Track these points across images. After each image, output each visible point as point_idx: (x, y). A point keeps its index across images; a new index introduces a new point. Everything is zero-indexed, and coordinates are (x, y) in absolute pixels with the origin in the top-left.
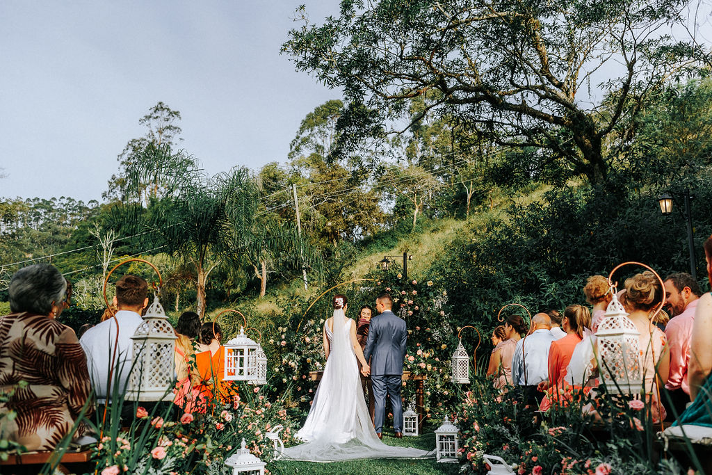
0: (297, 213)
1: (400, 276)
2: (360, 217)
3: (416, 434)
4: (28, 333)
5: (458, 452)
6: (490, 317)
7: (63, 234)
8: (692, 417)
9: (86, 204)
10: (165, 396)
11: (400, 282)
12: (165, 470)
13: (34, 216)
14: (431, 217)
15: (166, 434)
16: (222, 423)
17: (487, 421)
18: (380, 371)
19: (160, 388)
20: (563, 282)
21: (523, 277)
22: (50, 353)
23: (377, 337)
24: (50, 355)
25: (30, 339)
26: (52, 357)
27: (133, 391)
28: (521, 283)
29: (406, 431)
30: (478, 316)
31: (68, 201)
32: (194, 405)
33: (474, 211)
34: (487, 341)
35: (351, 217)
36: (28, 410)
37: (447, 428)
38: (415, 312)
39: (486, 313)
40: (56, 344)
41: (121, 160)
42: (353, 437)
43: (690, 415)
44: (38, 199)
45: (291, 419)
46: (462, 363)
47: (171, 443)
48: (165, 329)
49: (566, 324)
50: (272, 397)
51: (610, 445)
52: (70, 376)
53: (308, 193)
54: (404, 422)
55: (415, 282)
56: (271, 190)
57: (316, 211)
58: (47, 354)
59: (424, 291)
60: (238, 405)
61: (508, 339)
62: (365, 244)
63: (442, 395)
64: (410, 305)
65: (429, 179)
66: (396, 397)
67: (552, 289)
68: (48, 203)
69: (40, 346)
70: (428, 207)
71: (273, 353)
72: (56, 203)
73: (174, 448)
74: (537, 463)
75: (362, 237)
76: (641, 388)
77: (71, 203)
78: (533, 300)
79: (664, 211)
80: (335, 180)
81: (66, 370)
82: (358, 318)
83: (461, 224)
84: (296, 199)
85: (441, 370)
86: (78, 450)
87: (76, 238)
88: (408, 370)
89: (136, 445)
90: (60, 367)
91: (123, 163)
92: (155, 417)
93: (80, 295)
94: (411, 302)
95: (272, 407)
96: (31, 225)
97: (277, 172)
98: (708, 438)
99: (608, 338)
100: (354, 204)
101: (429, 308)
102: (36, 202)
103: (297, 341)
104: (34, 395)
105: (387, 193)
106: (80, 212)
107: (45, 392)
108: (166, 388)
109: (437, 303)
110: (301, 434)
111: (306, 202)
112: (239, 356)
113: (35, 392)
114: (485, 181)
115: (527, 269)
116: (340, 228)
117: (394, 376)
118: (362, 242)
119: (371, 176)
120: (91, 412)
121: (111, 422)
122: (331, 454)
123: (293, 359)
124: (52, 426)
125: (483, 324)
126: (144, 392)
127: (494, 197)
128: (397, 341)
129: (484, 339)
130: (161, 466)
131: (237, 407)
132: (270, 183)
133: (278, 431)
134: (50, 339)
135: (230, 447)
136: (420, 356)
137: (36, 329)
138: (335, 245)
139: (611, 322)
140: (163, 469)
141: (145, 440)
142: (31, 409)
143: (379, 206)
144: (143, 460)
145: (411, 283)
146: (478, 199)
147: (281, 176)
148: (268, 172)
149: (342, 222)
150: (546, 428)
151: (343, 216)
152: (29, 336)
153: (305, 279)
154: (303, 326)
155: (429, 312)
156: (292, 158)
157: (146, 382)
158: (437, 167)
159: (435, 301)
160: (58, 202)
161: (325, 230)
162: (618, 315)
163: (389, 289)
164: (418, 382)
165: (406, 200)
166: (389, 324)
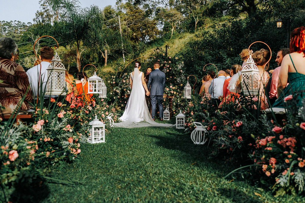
0: (120, 29)
1: (164, 54)
2: (148, 31)
3: (169, 120)
4: (2, 66)
5: (185, 124)
6: (201, 73)
7: (17, 37)
8: (277, 105)
9: (26, 24)
10: (62, 93)
11: (164, 57)
12: (63, 123)
13: (3, 29)
14: (179, 32)
15: (63, 109)
16: (88, 111)
17: (196, 111)
18: (154, 94)
19: (60, 90)
20: (233, 58)
21: (216, 56)
22: (12, 74)
23: (153, 80)
24: (12, 75)
25: (3, 68)
26: (13, 76)
27: (48, 91)
28: (215, 58)
29: (165, 118)
30: (196, 72)
31: (18, 23)
32: (75, 101)
33: (198, 29)
34: (199, 83)
35: (144, 31)
36: (5, 97)
37: (181, 115)
38: (170, 70)
39: (200, 71)
40: (14, 71)
41: (41, 4)
42: (142, 120)
43: (276, 104)
44: (5, 21)
45: (117, 112)
46: (188, 90)
47: (65, 113)
48: (61, 66)
49: (231, 72)
50: (109, 103)
51: (243, 115)
52: (22, 84)
53: (125, 20)
54: (164, 115)
55: (170, 57)
56: (108, 18)
57: (128, 28)
58: (11, 75)
59: (174, 62)
60: (95, 105)
61: (208, 80)
62: (150, 44)
63: (180, 105)
64: (168, 67)
65: (179, 15)
66: (160, 104)
67: (228, 61)
68: (9, 23)
69: (8, 71)
70: (178, 28)
71: (110, 87)
72: (13, 23)
73: (67, 115)
74: (215, 125)
75: (149, 41)
76: (257, 93)
77: (19, 24)
78: (220, 66)
79: (278, 27)
80: (137, 14)
81: (20, 82)
82: (146, 72)
83: (192, 35)
84: (120, 23)
85: (180, 95)
86: (27, 114)
87: (22, 39)
88: (166, 94)
89: (51, 113)
90: (17, 80)
91: (42, 5)
92: (58, 102)
93: (26, 64)
94: (168, 66)
95: (109, 107)
96: (2, 33)
97: (111, 10)
98: (282, 112)
99: (246, 73)
100: (145, 25)
101: (176, 69)
102: (4, 23)
103: (119, 82)
104: (7, 92)
105: (160, 22)
106: (24, 28)
107: (11, 90)
108: (62, 90)
109: (180, 67)
110: (121, 118)
111: (124, 24)
112: (94, 84)
113: (7, 90)
114: (203, 16)
115: (218, 53)
116: (139, 36)
117: (160, 96)
118: (149, 42)
119: (154, 13)
120: (32, 99)
121: (40, 104)
122: (133, 125)
123: (118, 89)
124: (16, 104)
125: (198, 76)
126: (53, 91)
127: (207, 23)
128: (161, 82)
129: (198, 82)
130: (62, 121)
131: (94, 106)
132: (108, 15)
133: (111, 116)
134: (12, 69)
135: (91, 118)
136: (171, 88)
137: (5, 65)
138: (137, 43)
139: (248, 66)
140: (62, 122)
141: (54, 112)
142: (6, 97)
143: (156, 27)
144: (54, 119)
145: (168, 58)
146: (200, 24)
147: (113, 12)
148: (107, 10)
149: (140, 33)
150: (220, 112)
151: (141, 31)
152: (3, 67)
153: (124, 58)
154: (122, 75)
155: (176, 71)
156: (117, 4)
157: (54, 87)
158: (182, 10)
159: (178, 66)
160: (14, 23)
161: (133, 37)
162: (251, 63)
163: (159, 60)
164: (170, 99)
165: (168, 24)
166: (158, 74)
